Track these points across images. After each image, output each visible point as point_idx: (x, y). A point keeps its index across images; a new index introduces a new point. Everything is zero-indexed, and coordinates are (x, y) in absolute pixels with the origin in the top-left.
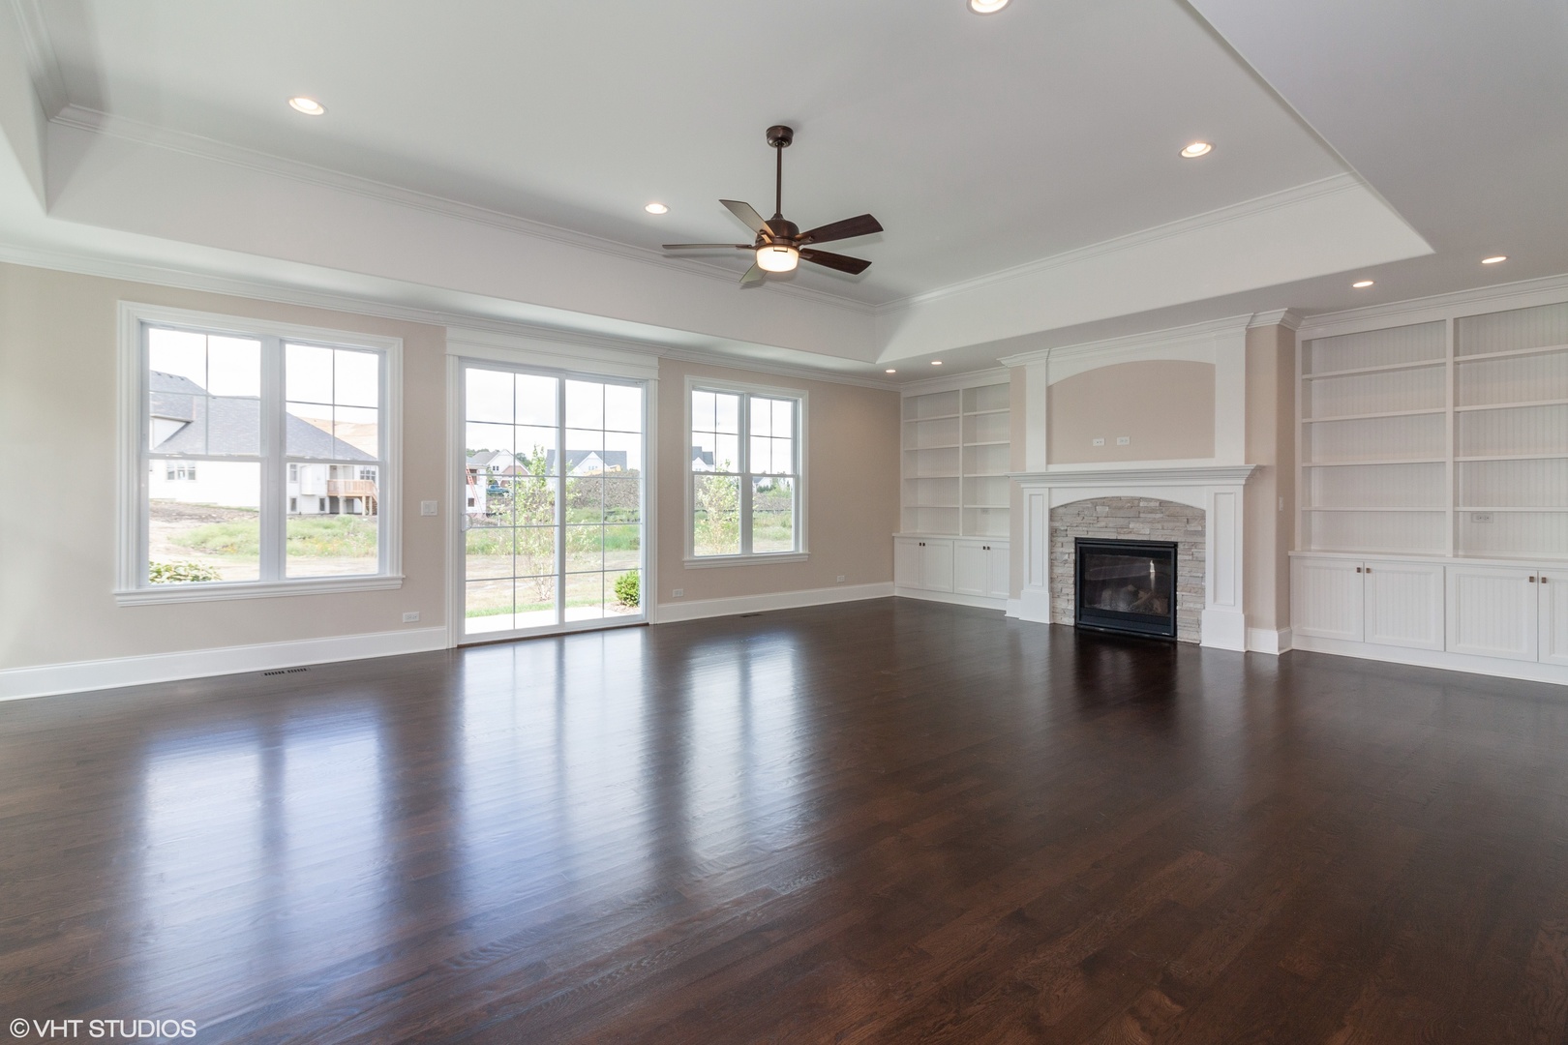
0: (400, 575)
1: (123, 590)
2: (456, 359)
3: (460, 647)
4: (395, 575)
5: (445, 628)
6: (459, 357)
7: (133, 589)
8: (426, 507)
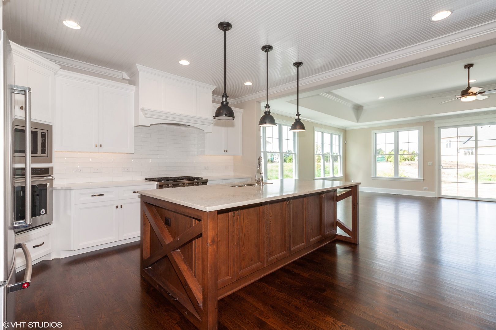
0: (423, 179)
1: (373, 177)
2: (438, 128)
3: (439, 198)
4: (421, 179)
5: (435, 192)
6: (439, 127)
7: (374, 177)
8: (430, 163)
